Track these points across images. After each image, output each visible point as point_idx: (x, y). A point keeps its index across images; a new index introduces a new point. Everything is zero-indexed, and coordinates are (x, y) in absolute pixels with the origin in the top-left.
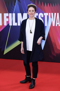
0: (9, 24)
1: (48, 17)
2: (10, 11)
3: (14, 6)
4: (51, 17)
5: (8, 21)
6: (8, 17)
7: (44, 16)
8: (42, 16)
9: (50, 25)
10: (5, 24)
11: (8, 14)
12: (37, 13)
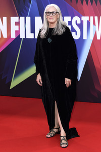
0: (19, 35)
1: (88, 23)
2: (21, 13)
3: (28, 3)
4: (94, 24)
5: (18, 30)
6: (17, 24)
7: (82, 22)
8: (79, 22)
9: (91, 37)
10: (13, 36)
11: (18, 17)
12: (70, 17)
